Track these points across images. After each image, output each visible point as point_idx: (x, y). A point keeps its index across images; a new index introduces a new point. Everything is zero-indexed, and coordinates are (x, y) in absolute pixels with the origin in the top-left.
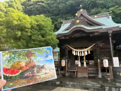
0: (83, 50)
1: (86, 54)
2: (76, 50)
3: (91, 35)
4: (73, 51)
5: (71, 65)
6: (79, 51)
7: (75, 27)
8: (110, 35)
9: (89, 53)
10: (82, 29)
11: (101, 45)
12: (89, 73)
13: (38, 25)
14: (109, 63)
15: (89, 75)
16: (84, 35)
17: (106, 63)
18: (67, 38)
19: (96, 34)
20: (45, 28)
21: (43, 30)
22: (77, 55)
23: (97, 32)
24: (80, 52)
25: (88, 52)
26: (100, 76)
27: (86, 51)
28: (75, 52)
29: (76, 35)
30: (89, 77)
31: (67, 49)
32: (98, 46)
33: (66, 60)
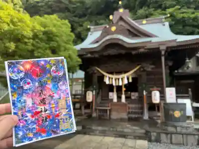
0: (120, 76)
1: (126, 82)
2: (111, 76)
3: (134, 52)
4: (105, 77)
5: (102, 100)
6: (114, 77)
7: (108, 37)
8: (163, 53)
9: (130, 81)
10: (120, 42)
11: (149, 68)
12: (129, 113)
13: (45, 33)
14: (160, 97)
15: (129, 116)
16: (123, 52)
17: (156, 97)
18: (97, 56)
19: (142, 50)
20: (58, 39)
21: (53, 41)
22: (111, 83)
23: (143, 47)
24: (116, 80)
25: (128, 79)
26: (146, 116)
27: (126, 77)
28: (109, 79)
29: (112, 52)
30: (129, 118)
31: (95, 73)
32: (144, 71)
33: (94, 92)
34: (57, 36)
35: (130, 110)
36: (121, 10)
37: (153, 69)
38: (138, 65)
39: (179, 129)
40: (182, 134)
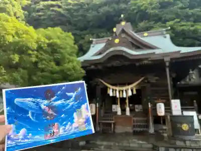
0: (124, 88)
1: (130, 94)
2: (114, 88)
3: (137, 64)
4: (109, 89)
5: (105, 113)
6: (118, 88)
7: (111, 49)
8: (167, 64)
9: (135, 92)
10: (124, 54)
11: (153, 79)
14: (165, 109)
15: (134, 129)
16: (127, 63)
17: (161, 110)
18: (100, 67)
19: (146, 62)
20: (62, 51)
21: (58, 53)
22: (114, 95)
23: (147, 59)
24: (119, 92)
25: (132, 90)
26: (152, 130)
27: (130, 89)
28: (113, 91)
29: (116, 63)
30: (134, 131)
31: (99, 85)
32: (148, 82)
33: (97, 104)
35: (136, 124)
38: (142, 76)
39: (188, 143)
40: (192, 149)
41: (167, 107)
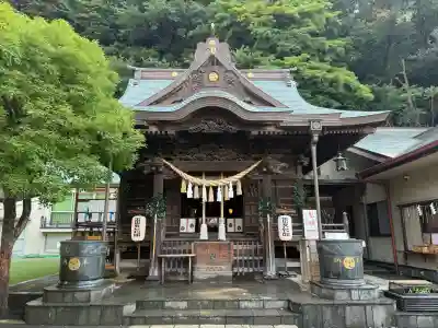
0: (221, 181)
1: (231, 195)
2: (197, 180)
3: (255, 132)
4: (183, 184)
5: (167, 236)
6: (205, 182)
8: (316, 138)
9: (240, 192)
11: (278, 167)
12: (235, 264)
14: (294, 228)
16: (234, 129)
19: (271, 129)
22: (197, 196)
23: (276, 124)
24: (208, 188)
25: (235, 188)
26: (271, 271)
27: (231, 185)
28: (193, 188)
30: (235, 275)
31: (161, 173)
32: (269, 172)
34: (88, 72)
35: (239, 258)
36: (212, 42)
37: (283, 169)
38: (256, 159)
39: (355, 295)
40: (365, 305)
41: (297, 224)
